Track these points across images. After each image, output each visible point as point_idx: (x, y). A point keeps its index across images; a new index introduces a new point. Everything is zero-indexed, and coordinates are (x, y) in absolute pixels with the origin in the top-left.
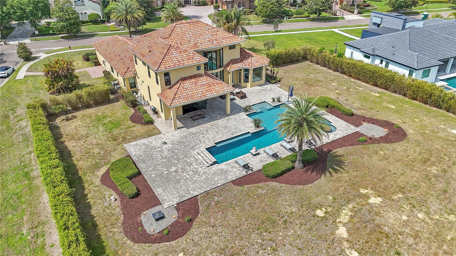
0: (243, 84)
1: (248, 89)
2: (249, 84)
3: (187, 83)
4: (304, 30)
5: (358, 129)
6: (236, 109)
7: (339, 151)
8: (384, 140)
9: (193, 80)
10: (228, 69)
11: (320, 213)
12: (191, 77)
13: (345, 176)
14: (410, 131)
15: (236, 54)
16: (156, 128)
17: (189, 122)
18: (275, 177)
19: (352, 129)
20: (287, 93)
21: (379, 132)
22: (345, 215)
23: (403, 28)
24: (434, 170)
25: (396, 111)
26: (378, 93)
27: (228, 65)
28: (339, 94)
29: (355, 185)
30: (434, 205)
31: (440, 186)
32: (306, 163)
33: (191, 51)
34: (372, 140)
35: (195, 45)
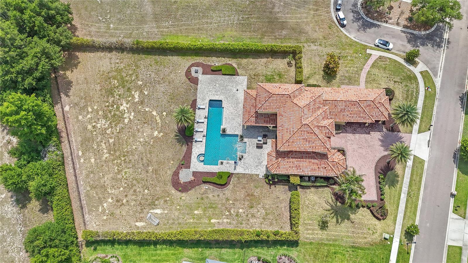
5: (191, 170)
19: (193, 168)
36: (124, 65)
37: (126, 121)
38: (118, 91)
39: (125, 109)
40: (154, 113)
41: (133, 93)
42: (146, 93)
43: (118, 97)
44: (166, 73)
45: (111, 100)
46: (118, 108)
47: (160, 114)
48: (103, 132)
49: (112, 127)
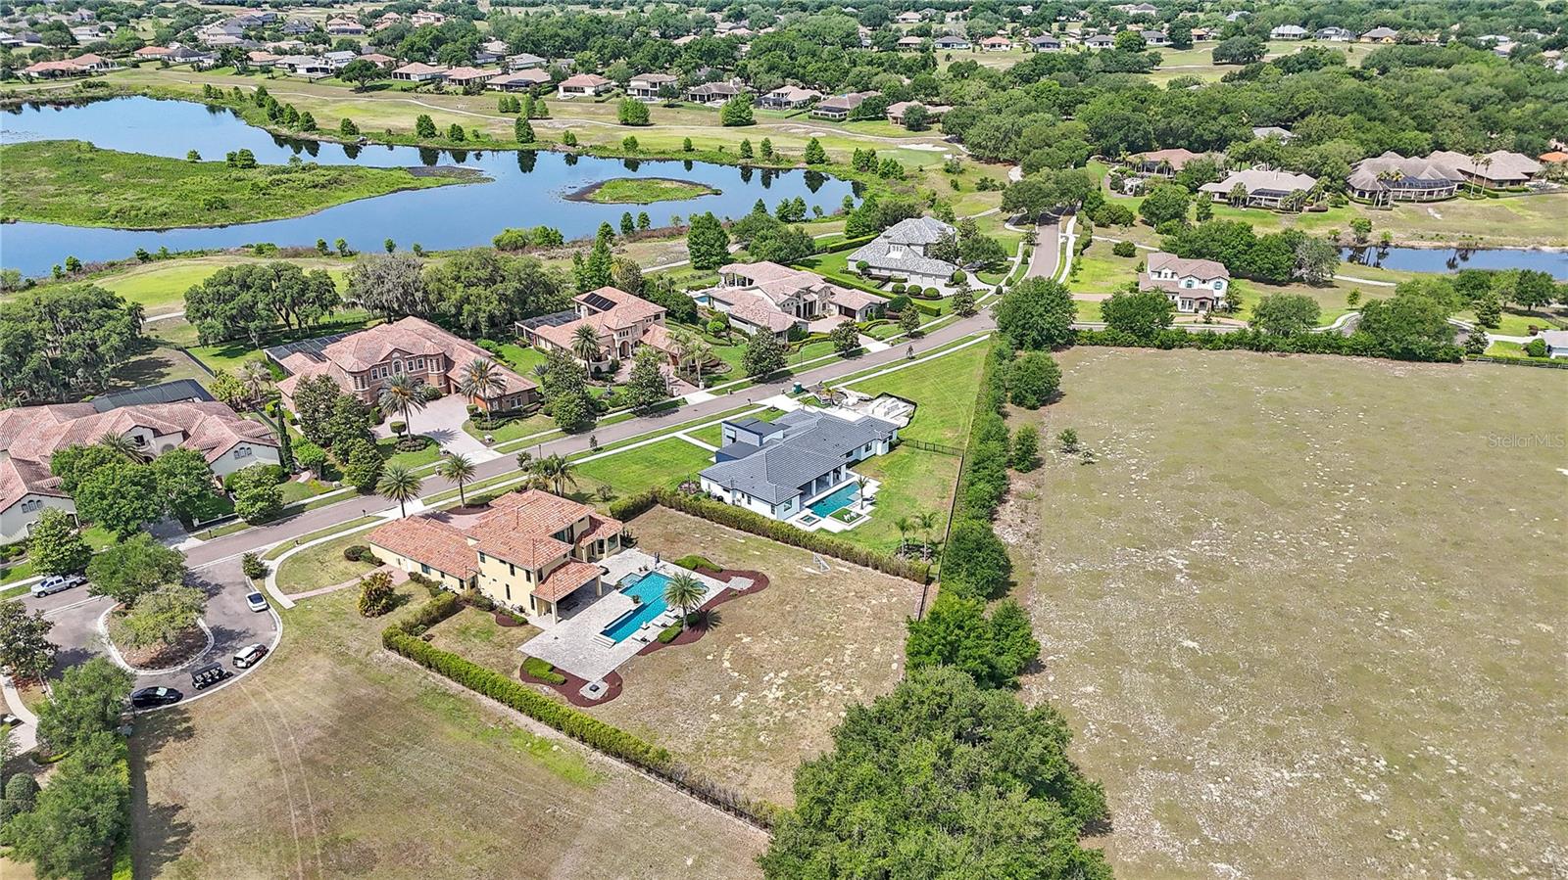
0: (598, 556)
1: (606, 560)
2: (604, 555)
3: (560, 574)
4: (636, 440)
5: (728, 585)
6: (607, 589)
7: (716, 609)
8: (752, 590)
9: (563, 570)
10: (582, 544)
11: (709, 657)
12: (560, 567)
13: (723, 628)
14: (772, 577)
15: (586, 525)
16: (534, 627)
17: (564, 612)
18: (669, 642)
19: (723, 586)
20: (654, 560)
21: (745, 584)
22: (727, 654)
23: (761, 443)
24: (788, 608)
25: (762, 558)
26: (744, 538)
27: (580, 539)
28: (704, 548)
29: (731, 633)
30: (786, 633)
31: (791, 619)
32: (691, 625)
33: (547, 538)
34: (742, 593)
35: (548, 530)
36: (724, 759)
37: (785, 674)
38: (768, 721)
39: (774, 690)
40: (727, 664)
41: (741, 707)
42: (717, 697)
43: (775, 713)
44: (651, 712)
45: (792, 715)
46: (787, 697)
47: (718, 659)
48: (837, 675)
49: (817, 676)
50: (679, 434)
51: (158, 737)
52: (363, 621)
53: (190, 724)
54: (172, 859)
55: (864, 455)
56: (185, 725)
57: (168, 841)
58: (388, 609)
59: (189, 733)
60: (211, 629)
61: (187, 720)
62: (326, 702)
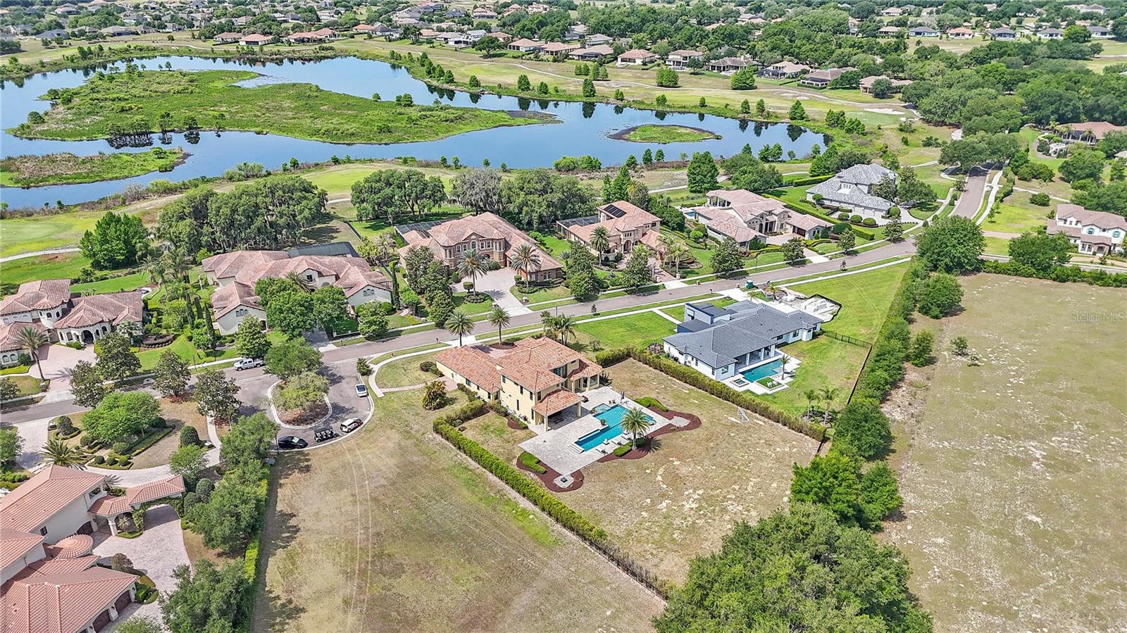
0: (583, 389)
1: (587, 393)
2: (587, 388)
3: (553, 397)
4: (625, 311)
5: (670, 422)
6: (585, 412)
7: (658, 438)
8: (687, 428)
9: (555, 395)
10: (572, 379)
11: (648, 471)
12: (553, 393)
13: (661, 452)
14: (704, 420)
15: (576, 366)
16: (532, 432)
17: (553, 424)
18: (621, 456)
19: (667, 422)
20: (620, 396)
21: (683, 422)
22: (661, 471)
23: (712, 322)
24: (712, 445)
25: (699, 406)
26: (688, 389)
27: (571, 376)
28: (658, 393)
29: (666, 456)
30: (706, 462)
31: (712, 453)
32: (638, 446)
33: (547, 371)
34: (679, 429)
35: (549, 366)
36: (645, 545)
37: (701, 492)
38: (682, 523)
39: (690, 502)
40: (659, 478)
41: (664, 510)
42: (649, 500)
43: (689, 519)
44: (600, 503)
45: (701, 522)
46: (699, 509)
47: (654, 473)
48: (740, 499)
49: (725, 497)
50: (655, 310)
51: (289, 469)
52: (424, 412)
53: (309, 463)
54: (284, 547)
55: (791, 339)
56: (306, 463)
57: (284, 535)
58: (440, 406)
59: (308, 469)
60: (332, 404)
61: (308, 460)
62: (392, 462)
